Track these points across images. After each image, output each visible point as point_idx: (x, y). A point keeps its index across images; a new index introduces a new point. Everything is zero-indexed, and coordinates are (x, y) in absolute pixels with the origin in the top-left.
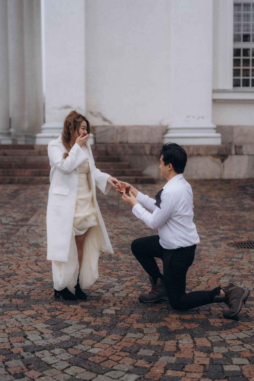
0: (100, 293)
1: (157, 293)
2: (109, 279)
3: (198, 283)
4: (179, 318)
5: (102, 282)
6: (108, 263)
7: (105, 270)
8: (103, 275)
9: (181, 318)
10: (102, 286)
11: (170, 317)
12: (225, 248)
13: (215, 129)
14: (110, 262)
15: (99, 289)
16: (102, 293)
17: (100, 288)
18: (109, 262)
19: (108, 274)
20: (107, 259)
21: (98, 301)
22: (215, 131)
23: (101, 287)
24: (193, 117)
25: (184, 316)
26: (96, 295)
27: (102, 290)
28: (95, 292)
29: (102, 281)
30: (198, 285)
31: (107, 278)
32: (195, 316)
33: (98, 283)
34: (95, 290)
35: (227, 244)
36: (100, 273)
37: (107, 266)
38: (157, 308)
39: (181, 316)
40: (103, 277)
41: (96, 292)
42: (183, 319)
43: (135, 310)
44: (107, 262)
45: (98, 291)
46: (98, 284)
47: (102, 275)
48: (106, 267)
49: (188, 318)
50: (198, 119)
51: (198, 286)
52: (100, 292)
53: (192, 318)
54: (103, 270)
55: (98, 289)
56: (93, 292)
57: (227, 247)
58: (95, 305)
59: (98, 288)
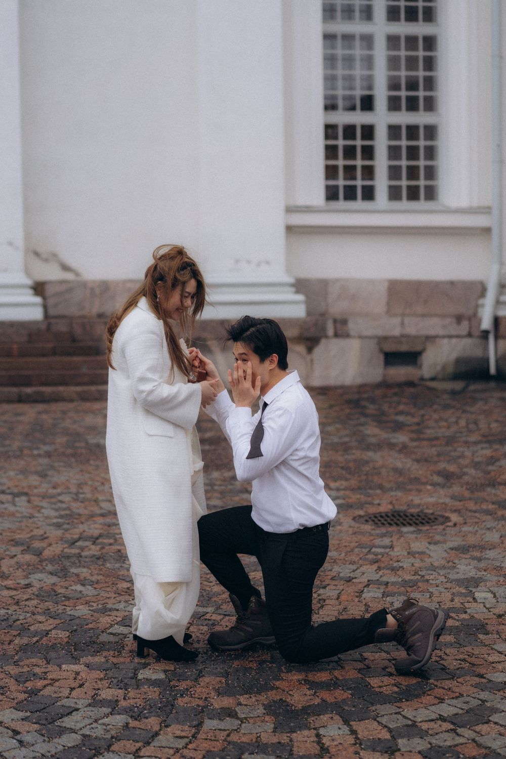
0: (119, 634)
1: (250, 630)
2: (130, 602)
3: (320, 603)
4: (305, 681)
5: (118, 610)
6: (119, 569)
7: (117, 584)
8: (115, 594)
9: (308, 680)
10: (119, 619)
11: (284, 678)
12: (350, 527)
13: (293, 285)
14: (123, 565)
15: (114, 625)
16: (124, 634)
17: (117, 624)
18: (121, 566)
19: (126, 592)
20: (114, 559)
21: (120, 652)
22: (293, 289)
23: (119, 622)
24: (249, 262)
25: (314, 675)
26: (112, 639)
27: (122, 628)
28: (109, 634)
29: (117, 608)
30: (321, 606)
31: (126, 602)
32: (336, 674)
33: (109, 613)
34: (108, 628)
35: (351, 518)
36: (108, 590)
37: (119, 576)
38: (251, 661)
39: (306, 676)
40: (117, 600)
41: (111, 634)
42: (313, 682)
43: (207, 668)
44: (117, 565)
45: (114, 632)
46: (110, 615)
47: (115, 596)
48: (118, 578)
49: (324, 679)
50: (259, 265)
51: (322, 609)
52: (119, 632)
53: (332, 679)
54: (113, 584)
55: (112, 626)
56: (103, 632)
57: (353, 523)
58: (115, 660)
59: (113, 623)
